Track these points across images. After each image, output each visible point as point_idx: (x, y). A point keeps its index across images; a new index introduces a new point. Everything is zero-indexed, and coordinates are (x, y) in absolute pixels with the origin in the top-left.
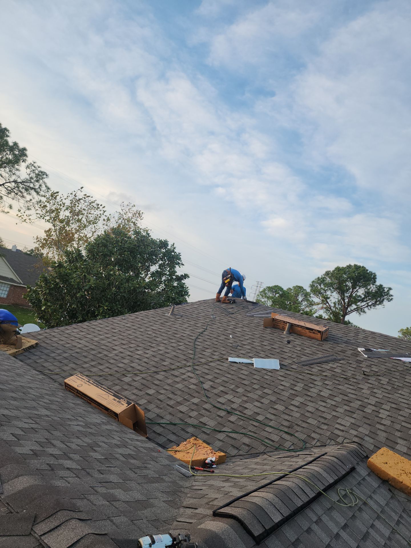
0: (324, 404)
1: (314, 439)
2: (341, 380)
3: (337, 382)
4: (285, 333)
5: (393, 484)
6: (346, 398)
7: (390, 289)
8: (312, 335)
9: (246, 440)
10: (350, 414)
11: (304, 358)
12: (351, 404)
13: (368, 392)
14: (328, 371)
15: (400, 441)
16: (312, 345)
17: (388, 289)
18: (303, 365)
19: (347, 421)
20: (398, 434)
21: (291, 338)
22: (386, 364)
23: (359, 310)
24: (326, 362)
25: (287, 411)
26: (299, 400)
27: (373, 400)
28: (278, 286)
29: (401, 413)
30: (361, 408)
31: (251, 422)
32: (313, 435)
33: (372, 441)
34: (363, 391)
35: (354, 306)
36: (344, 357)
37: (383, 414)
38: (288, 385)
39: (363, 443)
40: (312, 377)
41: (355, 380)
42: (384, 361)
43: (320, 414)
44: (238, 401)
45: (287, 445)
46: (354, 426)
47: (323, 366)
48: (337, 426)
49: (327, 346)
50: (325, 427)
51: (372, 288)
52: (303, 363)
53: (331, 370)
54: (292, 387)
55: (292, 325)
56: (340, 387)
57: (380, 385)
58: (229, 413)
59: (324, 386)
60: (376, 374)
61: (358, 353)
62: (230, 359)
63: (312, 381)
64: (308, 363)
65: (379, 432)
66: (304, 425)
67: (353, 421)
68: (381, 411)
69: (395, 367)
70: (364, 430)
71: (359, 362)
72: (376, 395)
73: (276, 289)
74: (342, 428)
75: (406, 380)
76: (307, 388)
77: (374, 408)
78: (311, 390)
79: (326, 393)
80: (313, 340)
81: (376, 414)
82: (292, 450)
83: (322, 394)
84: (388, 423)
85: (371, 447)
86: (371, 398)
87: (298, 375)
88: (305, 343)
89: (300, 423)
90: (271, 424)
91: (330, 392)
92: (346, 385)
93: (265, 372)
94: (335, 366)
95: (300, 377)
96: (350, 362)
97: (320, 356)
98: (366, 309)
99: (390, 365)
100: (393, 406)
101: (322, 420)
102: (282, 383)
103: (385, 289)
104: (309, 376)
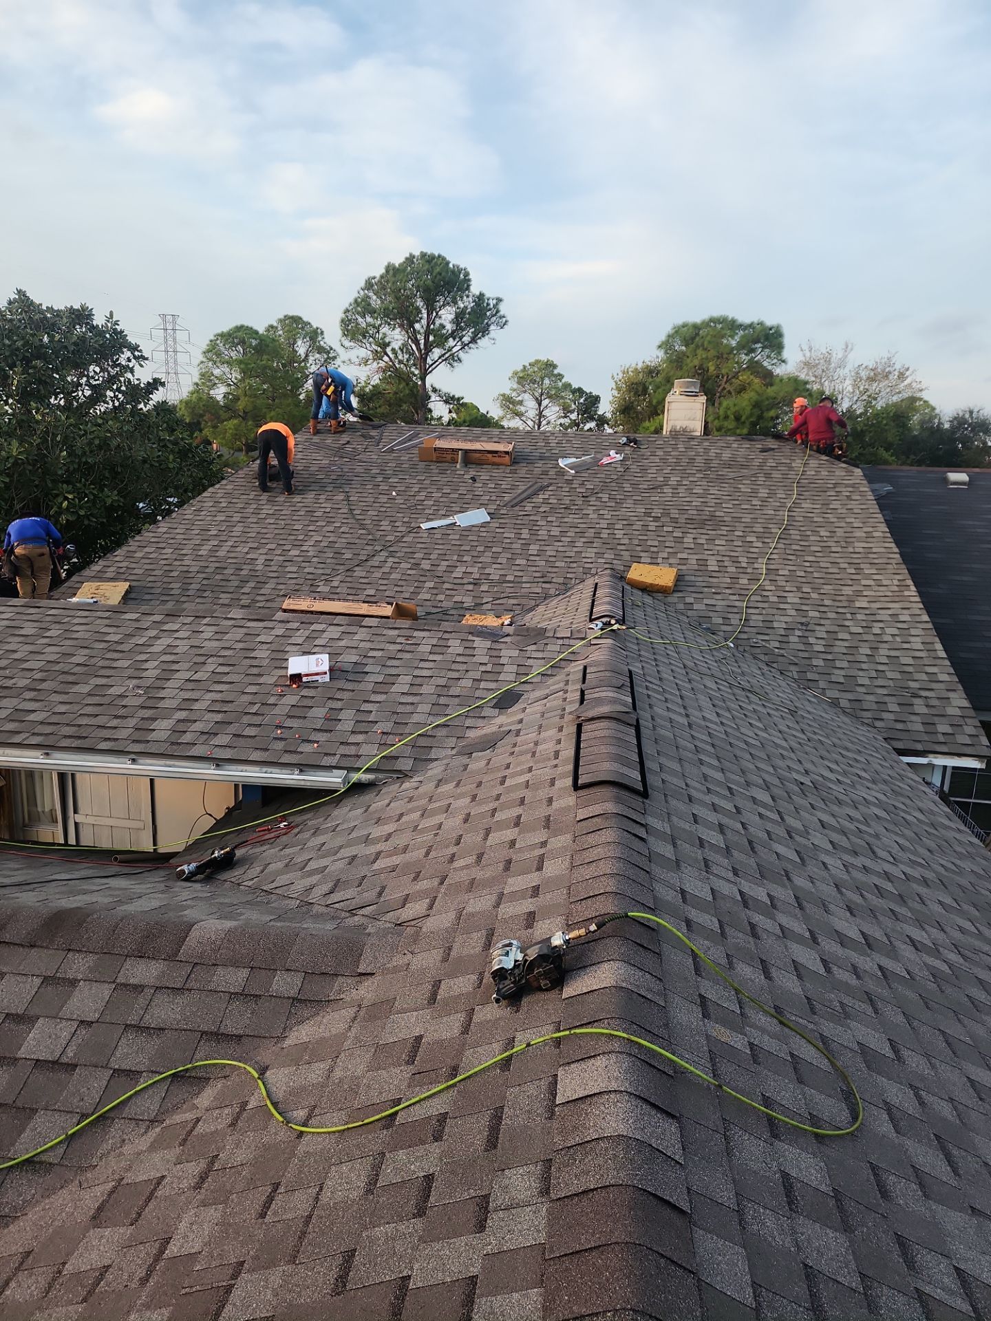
0: (560, 544)
1: (571, 579)
2: (562, 511)
3: (560, 515)
4: (458, 466)
5: (651, 589)
6: (578, 530)
7: (499, 300)
8: (497, 460)
9: (515, 601)
10: (590, 545)
11: (507, 497)
12: (586, 535)
13: (596, 516)
14: (543, 505)
15: (642, 554)
16: (504, 475)
17: (495, 302)
18: (512, 506)
19: (590, 553)
20: (639, 548)
21: (472, 473)
22: (598, 476)
23: (451, 359)
24: (535, 493)
25: (529, 563)
26: (534, 549)
27: (604, 524)
28: (242, 326)
29: (634, 527)
30: (597, 535)
31: (504, 585)
32: (569, 576)
33: (619, 562)
34: (590, 516)
35: (437, 352)
36: (551, 481)
37: (619, 534)
38: (512, 536)
39: (614, 567)
40: (531, 518)
41: (577, 507)
42: (593, 472)
43: (563, 554)
44: (475, 570)
45: (552, 592)
46: (599, 555)
47: (534, 500)
48: (585, 560)
49: (522, 471)
50: (575, 565)
51: (467, 303)
52: (511, 504)
53: (546, 502)
54: (518, 536)
55: (466, 452)
56: (566, 520)
57: (602, 504)
58: (475, 584)
59: (549, 524)
60: (594, 493)
61: (562, 470)
62: (424, 526)
63: (535, 523)
64: (515, 501)
65: (622, 553)
66: (554, 570)
67: (595, 550)
68: (616, 532)
69: (607, 477)
70: (609, 555)
71: (569, 482)
72: (605, 517)
73: (239, 336)
74: (589, 560)
75: (625, 489)
76: (533, 533)
77: (608, 531)
78: (540, 533)
79: (555, 531)
80: (501, 467)
81: (613, 536)
82: (559, 594)
83: (552, 533)
84: (626, 541)
85: (622, 568)
86: (601, 521)
87: (515, 521)
88: (494, 475)
89: (550, 570)
90: (524, 579)
91: (560, 529)
92: (571, 516)
93: (477, 529)
94: (547, 497)
95: (518, 522)
96: (560, 485)
97: (524, 488)
98: (461, 354)
99: (603, 476)
100: (625, 522)
101: (568, 560)
102: (505, 535)
103: (491, 301)
104: (526, 517)
